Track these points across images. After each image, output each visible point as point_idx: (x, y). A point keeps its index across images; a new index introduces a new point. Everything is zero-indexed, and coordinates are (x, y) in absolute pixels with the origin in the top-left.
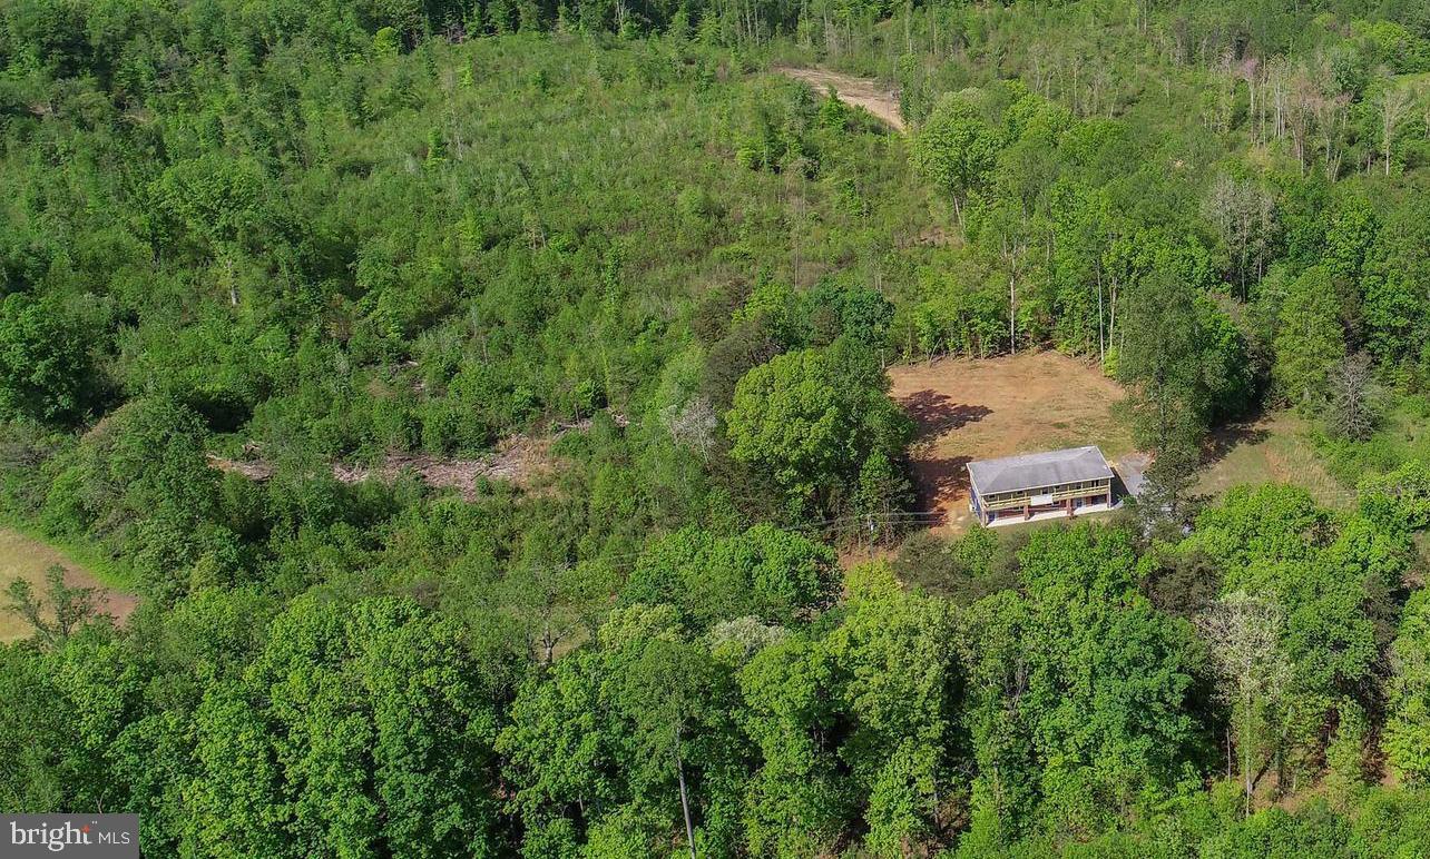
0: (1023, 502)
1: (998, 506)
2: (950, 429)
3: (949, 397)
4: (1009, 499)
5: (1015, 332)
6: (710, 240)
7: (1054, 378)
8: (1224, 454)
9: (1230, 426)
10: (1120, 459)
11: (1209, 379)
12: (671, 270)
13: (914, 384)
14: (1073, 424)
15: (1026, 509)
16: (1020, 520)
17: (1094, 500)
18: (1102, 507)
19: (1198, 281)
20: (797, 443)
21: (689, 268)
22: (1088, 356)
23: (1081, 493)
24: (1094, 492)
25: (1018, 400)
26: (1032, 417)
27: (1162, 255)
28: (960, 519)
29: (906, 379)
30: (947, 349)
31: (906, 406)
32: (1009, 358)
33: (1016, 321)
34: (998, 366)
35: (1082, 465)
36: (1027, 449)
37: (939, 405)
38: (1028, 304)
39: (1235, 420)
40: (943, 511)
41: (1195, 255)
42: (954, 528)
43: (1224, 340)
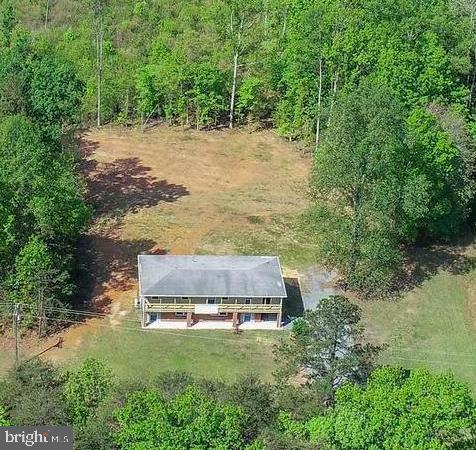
0: (187, 308)
1: (159, 308)
2: (142, 205)
3: (149, 169)
4: (171, 302)
5: (235, 107)
7: (265, 163)
11: (408, 206)
14: (268, 220)
15: (189, 316)
16: (181, 325)
17: (264, 317)
18: (271, 325)
19: (422, 89)
22: (302, 143)
23: (251, 308)
24: (264, 308)
25: (221, 183)
26: (230, 205)
27: (386, 56)
28: (123, 313)
29: (114, 142)
30: (163, 115)
31: (105, 172)
32: (225, 133)
33: (237, 96)
34: (212, 140)
35: (256, 278)
36: (212, 242)
37: (138, 176)
38: (250, 81)
39: (443, 243)
40: (108, 301)
41: (431, 54)
42: (114, 322)
43: (438, 160)
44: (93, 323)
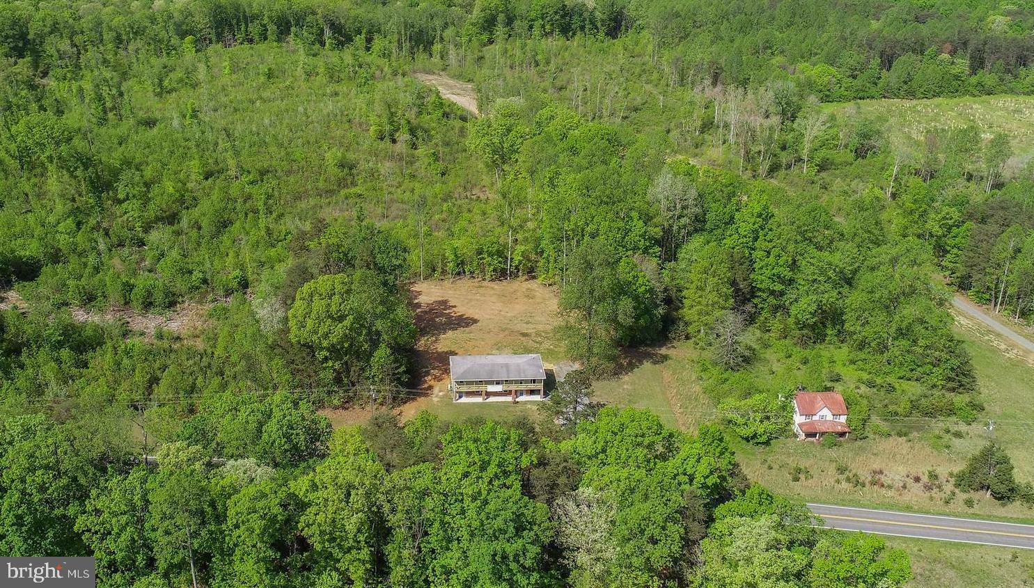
0: (482, 388)
1: (464, 389)
2: (449, 330)
3: (455, 307)
4: (473, 386)
5: (511, 266)
6: (342, 183)
7: (531, 300)
8: (632, 369)
9: (642, 349)
10: (558, 364)
11: (621, 318)
12: (312, 202)
13: (438, 294)
14: (533, 335)
15: (484, 393)
16: (479, 400)
17: (532, 392)
18: (537, 398)
20: (326, 336)
21: (324, 201)
22: (555, 288)
23: (523, 387)
24: (532, 386)
25: (502, 313)
26: (509, 326)
28: (441, 394)
29: (433, 290)
30: (464, 272)
31: (427, 309)
32: (505, 283)
33: (512, 259)
34: (496, 287)
35: (527, 367)
36: (497, 349)
37: (447, 312)
38: (520, 248)
39: (647, 345)
40: (431, 388)
41: (635, 226)
42: (435, 399)
43: (640, 290)
44: (422, 400)
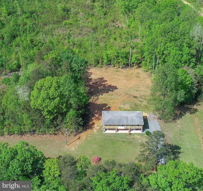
0: (116, 127)
2: (104, 92)
3: (106, 81)
5: (130, 62)
6: (64, 18)
7: (138, 79)
8: (181, 116)
9: (186, 105)
10: (149, 113)
12: (51, 26)
13: (100, 75)
14: (139, 97)
15: (116, 129)
16: (114, 132)
17: (137, 129)
18: (139, 132)
19: (183, 62)
21: (56, 26)
23: (133, 127)
24: (137, 127)
25: (126, 85)
26: (128, 92)
27: (173, 52)
28: (98, 128)
29: (97, 72)
30: (111, 64)
31: (95, 82)
32: (128, 69)
33: (131, 59)
34: (124, 71)
35: (135, 118)
36: (123, 104)
37: (103, 83)
38: (135, 56)
40: (93, 124)
41: (185, 50)
42: (95, 131)
43: (187, 83)
44: (89, 131)
